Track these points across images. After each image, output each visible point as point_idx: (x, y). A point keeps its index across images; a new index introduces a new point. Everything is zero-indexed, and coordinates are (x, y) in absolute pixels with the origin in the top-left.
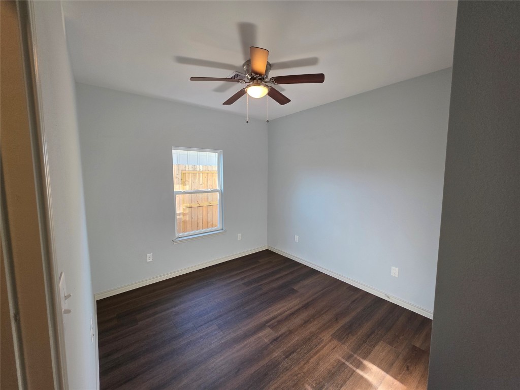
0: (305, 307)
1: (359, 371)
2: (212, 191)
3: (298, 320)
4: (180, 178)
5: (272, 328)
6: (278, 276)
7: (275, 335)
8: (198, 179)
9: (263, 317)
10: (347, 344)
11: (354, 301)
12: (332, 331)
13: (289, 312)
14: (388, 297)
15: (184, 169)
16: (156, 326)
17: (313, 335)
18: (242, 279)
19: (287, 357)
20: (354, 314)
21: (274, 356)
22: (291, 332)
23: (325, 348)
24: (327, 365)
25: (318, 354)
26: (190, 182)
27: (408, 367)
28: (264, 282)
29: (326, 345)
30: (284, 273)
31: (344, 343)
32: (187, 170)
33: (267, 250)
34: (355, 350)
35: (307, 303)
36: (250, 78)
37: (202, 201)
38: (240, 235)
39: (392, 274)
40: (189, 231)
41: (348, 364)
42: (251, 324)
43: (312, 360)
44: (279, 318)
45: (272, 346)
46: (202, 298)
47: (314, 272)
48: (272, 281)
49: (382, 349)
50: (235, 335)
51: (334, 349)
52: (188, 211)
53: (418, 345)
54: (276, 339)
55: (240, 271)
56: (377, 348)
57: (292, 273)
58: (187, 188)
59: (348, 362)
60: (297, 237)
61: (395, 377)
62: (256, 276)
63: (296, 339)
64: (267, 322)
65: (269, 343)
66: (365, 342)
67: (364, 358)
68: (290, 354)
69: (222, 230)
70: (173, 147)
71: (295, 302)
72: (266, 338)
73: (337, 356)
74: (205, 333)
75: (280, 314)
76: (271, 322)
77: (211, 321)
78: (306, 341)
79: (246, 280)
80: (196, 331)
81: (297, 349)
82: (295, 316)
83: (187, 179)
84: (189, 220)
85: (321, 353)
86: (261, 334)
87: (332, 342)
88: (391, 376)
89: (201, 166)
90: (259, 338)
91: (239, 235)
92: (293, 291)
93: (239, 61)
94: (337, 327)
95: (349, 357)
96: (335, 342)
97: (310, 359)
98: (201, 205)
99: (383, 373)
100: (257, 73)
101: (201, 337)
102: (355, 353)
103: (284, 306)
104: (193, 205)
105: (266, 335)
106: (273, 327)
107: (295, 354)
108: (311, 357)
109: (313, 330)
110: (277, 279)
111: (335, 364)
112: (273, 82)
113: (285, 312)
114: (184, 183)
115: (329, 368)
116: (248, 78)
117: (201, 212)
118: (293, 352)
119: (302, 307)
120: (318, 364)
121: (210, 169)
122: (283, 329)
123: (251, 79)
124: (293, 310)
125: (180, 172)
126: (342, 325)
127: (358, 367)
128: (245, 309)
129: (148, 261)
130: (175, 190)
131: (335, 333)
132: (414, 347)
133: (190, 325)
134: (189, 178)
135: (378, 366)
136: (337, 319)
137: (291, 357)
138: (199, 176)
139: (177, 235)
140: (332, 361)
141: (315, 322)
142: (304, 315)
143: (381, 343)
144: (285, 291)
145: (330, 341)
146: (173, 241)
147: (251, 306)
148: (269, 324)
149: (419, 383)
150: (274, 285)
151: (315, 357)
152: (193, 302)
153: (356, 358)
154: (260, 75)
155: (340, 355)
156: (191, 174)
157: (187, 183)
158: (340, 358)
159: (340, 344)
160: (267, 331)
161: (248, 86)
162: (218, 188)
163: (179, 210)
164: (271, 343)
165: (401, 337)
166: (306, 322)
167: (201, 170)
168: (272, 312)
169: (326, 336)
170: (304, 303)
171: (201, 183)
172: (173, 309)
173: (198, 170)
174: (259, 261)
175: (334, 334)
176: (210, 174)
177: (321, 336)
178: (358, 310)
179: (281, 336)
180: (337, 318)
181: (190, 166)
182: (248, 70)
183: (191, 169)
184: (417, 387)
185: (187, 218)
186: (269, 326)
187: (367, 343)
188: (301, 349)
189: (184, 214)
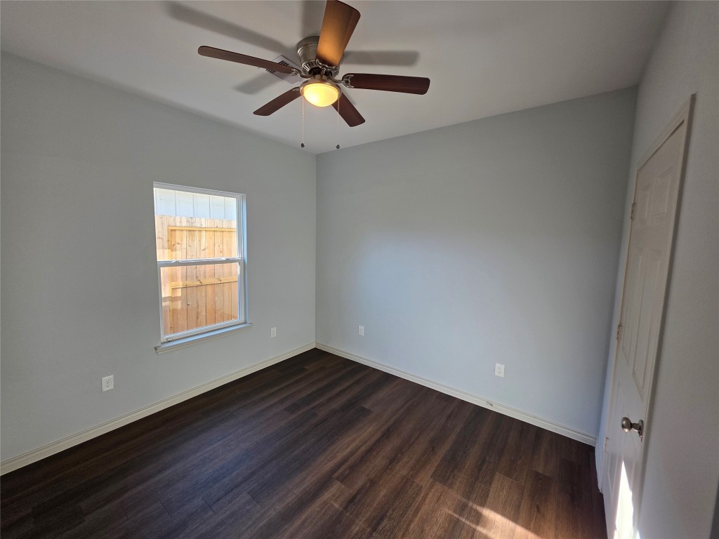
0: (387, 434)
1: (479, 529)
2: (228, 261)
3: (379, 461)
4: (166, 239)
5: (342, 481)
6: (338, 389)
7: (349, 492)
8: (198, 240)
9: (325, 464)
10: (456, 487)
11: (449, 416)
12: (430, 469)
13: (364, 448)
14: (491, 405)
15: (172, 223)
16: (125, 518)
17: (407, 481)
18: (282, 401)
19: (374, 529)
20: (453, 437)
21: (354, 532)
22: (373, 483)
23: (427, 501)
24: (435, 529)
25: (420, 513)
26: (184, 246)
27: (538, 508)
28: (318, 402)
29: (427, 494)
30: (347, 384)
31: (451, 486)
32: (178, 224)
33: (315, 349)
34: (468, 495)
35: (388, 429)
36: (308, 70)
37: (205, 277)
38: (274, 330)
39: (496, 374)
40: (183, 330)
41: (463, 520)
42: (308, 479)
43: (412, 526)
44: (352, 460)
45: (348, 514)
46: (216, 445)
47: (388, 378)
48: (330, 400)
49: (501, 486)
50: (284, 505)
51: (439, 499)
52: (179, 293)
53: (540, 471)
54: (351, 501)
55: (276, 388)
56: (494, 485)
57: (357, 382)
58: (179, 256)
59: (463, 517)
60: (362, 328)
61: (527, 527)
62: (304, 394)
63: (382, 492)
64: (334, 470)
65: (341, 509)
66: (477, 479)
67: (483, 505)
68: (379, 523)
69: (245, 323)
70: (155, 184)
71: (371, 429)
72: (335, 501)
73: (446, 511)
74: (228, 513)
75: (352, 453)
76: (340, 471)
77: (237, 486)
78: (399, 492)
79: (288, 403)
80: (211, 513)
81: (387, 512)
82: (374, 453)
83: (178, 240)
84: (182, 309)
85: (423, 510)
86: (326, 496)
87: (435, 487)
88: (522, 526)
89: (203, 219)
90: (325, 503)
91: (272, 329)
92: (365, 412)
93: (291, 36)
94: (436, 461)
95: (462, 509)
96: (438, 486)
97: (409, 525)
98: (205, 282)
99: (511, 524)
100: (324, 61)
101: (222, 523)
102: (469, 499)
103: (354, 440)
104: (189, 283)
105: (334, 496)
106: (343, 479)
107: (385, 521)
108: (411, 521)
109: (404, 472)
110: (338, 395)
111: (447, 525)
112: (347, 82)
113: (359, 448)
114: (172, 247)
115: (438, 533)
116: (305, 71)
117: (204, 294)
118: (382, 519)
119: (383, 436)
120: (422, 532)
121: (220, 226)
122: (360, 481)
123: (310, 72)
124: (369, 444)
125: (166, 228)
126: (442, 456)
127: (477, 523)
128: (295, 453)
129: (105, 389)
130: (159, 259)
131: (435, 471)
132: (537, 474)
133: (198, 502)
134: (183, 238)
135: (503, 514)
136: (433, 448)
137: (380, 528)
138: (200, 236)
139: (164, 338)
140: (441, 520)
141: (405, 459)
142: (388, 449)
143: (498, 475)
144: (352, 414)
145: (431, 487)
146: (156, 349)
147: (303, 447)
148: (336, 475)
149: (556, 529)
150: (335, 405)
151: (417, 519)
152: (198, 454)
153: (471, 508)
154: (330, 64)
155: (449, 508)
156: (185, 233)
157: (178, 246)
158: (451, 512)
159: (446, 488)
160: (336, 488)
161: (306, 83)
162: (235, 255)
163: (166, 292)
164: (344, 508)
165: (519, 462)
166: (393, 461)
167: (204, 226)
168: (338, 452)
169: (424, 479)
170: (384, 428)
171: (203, 248)
172: (160, 476)
173: (199, 225)
174: (306, 367)
175: (434, 473)
176: (219, 233)
177: (417, 481)
178: (458, 430)
179: (359, 492)
180: (433, 446)
181: (184, 220)
182: (305, 56)
183: (184, 224)
184: (556, 536)
185: (179, 305)
186: (337, 479)
187: (480, 479)
188: (393, 511)
189: (173, 299)
